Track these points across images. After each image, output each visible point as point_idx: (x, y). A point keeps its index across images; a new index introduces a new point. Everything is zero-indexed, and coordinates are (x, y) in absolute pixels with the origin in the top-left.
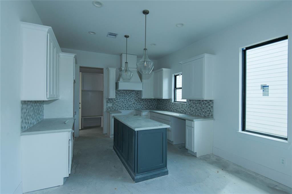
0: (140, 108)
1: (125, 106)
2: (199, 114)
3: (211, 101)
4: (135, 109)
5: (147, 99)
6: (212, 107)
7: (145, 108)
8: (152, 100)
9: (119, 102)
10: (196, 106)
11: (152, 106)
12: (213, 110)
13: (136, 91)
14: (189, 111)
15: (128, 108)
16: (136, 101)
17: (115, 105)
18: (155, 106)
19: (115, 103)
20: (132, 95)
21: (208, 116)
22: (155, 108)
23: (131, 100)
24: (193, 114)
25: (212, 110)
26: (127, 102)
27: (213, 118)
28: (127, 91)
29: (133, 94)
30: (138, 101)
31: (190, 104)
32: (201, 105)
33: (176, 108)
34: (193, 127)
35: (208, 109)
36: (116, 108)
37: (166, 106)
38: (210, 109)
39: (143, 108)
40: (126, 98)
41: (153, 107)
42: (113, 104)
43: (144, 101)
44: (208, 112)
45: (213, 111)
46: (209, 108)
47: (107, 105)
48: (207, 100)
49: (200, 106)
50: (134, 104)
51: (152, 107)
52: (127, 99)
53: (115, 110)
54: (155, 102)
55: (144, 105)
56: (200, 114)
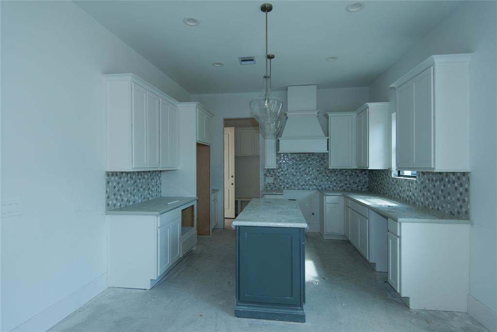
0: (329, 187)
1: (298, 184)
2: (440, 208)
3: (464, 174)
4: (318, 189)
5: (344, 171)
6: (467, 190)
7: (340, 187)
8: (358, 172)
9: (286, 175)
10: (434, 186)
11: (356, 183)
12: (469, 200)
13: (320, 153)
14: (422, 200)
15: (304, 187)
16: (320, 174)
17: (279, 181)
18: (364, 185)
19: (279, 177)
20: (311, 162)
21: (458, 212)
22: (363, 190)
23: (309, 172)
24: (429, 205)
25: (466, 199)
26: (302, 176)
27: (468, 218)
28: (302, 155)
29: (313, 159)
30: (324, 174)
31: (422, 183)
32: (444, 185)
33: (398, 191)
34: (399, 237)
35: (459, 195)
36: (280, 186)
37: (382, 186)
38: (463, 196)
39: (335, 188)
40: (300, 169)
41: (360, 187)
42: (275, 179)
43: (337, 175)
44: (459, 204)
45: (469, 202)
46: (461, 194)
47: (265, 180)
48: (457, 172)
49: (442, 187)
50: (316, 178)
51: (358, 186)
52: (302, 170)
53: (279, 188)
54: (365, 176)
55: (339, 182)
56: (442, 207)
